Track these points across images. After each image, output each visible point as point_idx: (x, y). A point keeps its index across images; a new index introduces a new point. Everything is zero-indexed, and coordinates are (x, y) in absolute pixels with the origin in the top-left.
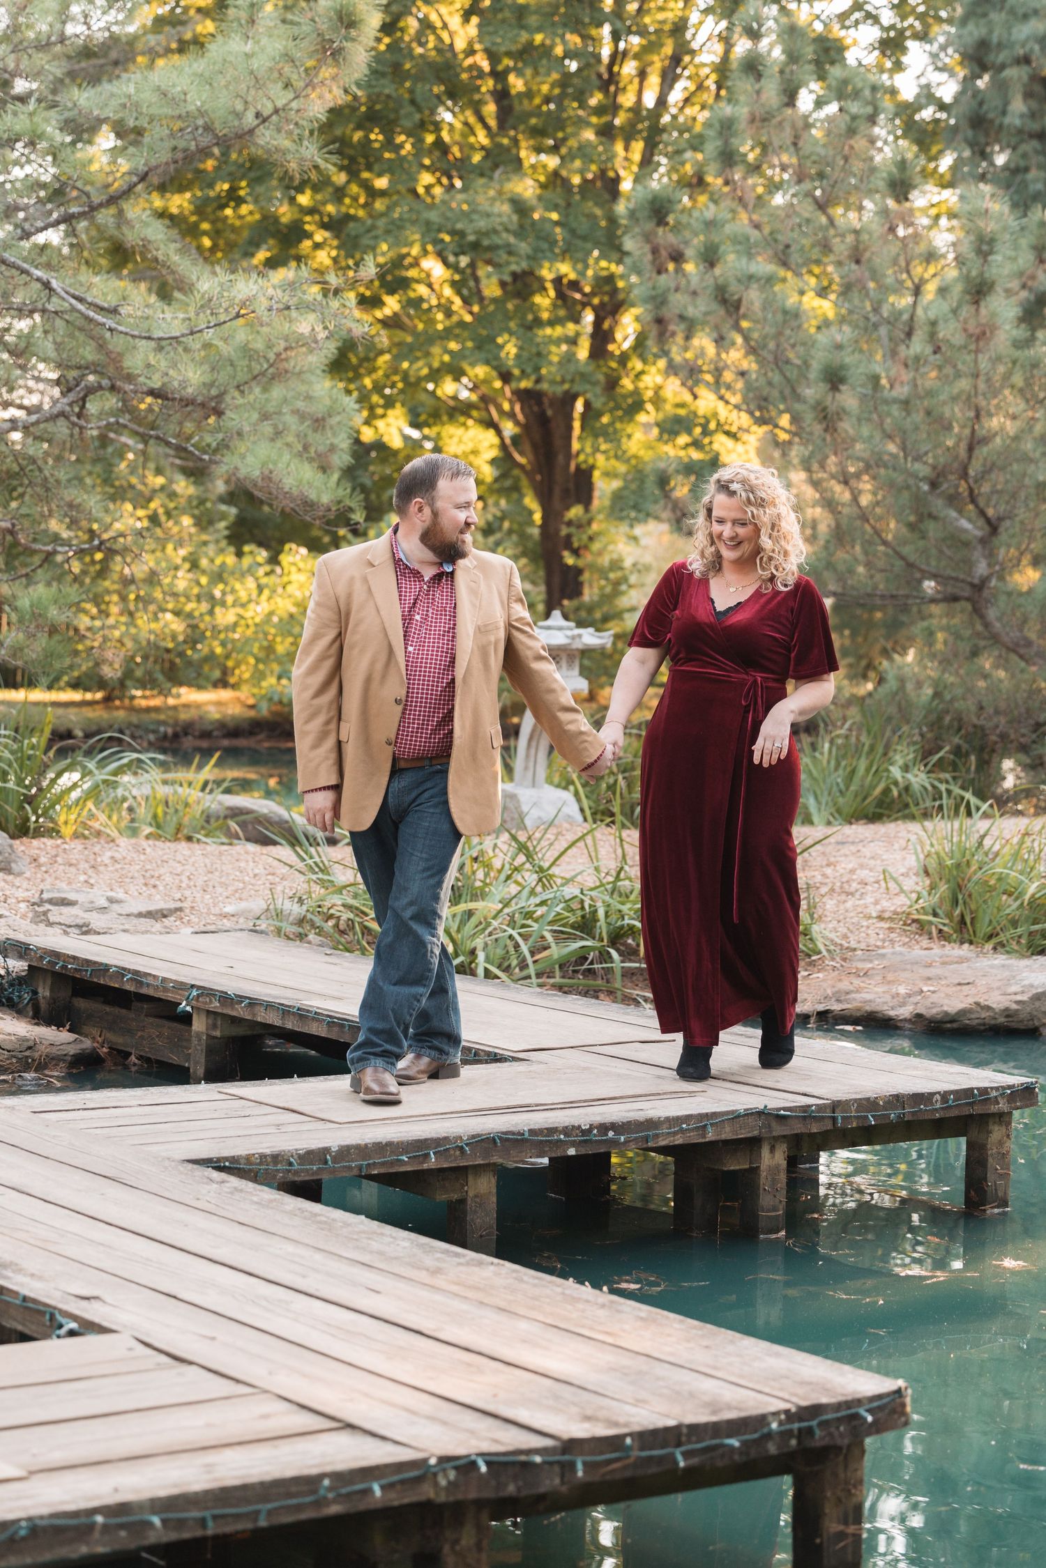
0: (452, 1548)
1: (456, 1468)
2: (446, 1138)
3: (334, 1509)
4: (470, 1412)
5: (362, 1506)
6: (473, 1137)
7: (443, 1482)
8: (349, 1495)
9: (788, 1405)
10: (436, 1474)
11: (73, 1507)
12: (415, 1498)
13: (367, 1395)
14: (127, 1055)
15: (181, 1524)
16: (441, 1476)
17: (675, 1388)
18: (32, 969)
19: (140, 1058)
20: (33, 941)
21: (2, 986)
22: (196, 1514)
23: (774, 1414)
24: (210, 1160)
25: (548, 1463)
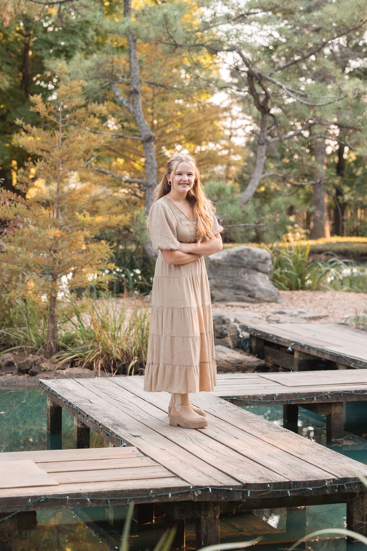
0: (205, 518)
1: (201, 490)
2: (321, 392)
3: (155, 501)
4: (224, 474)
5: (165, 501)
6: (332, 392)
7: (197, 495)
8: (161, 496)
9: (335, 477)
10: (194, 492)
11: (61, 493)
12: (186, 499)
13: (195, 468)
14: (278, 366)
15: (99, 501)
16: (195, 492)
17: (303, 471)
18: (251, 336)
19: (282, 368)
20: (251, 325)
21: (240, 342)
22: (104, 499)
23: (328, 480)
24: (229, 397)
25: (237, 491)
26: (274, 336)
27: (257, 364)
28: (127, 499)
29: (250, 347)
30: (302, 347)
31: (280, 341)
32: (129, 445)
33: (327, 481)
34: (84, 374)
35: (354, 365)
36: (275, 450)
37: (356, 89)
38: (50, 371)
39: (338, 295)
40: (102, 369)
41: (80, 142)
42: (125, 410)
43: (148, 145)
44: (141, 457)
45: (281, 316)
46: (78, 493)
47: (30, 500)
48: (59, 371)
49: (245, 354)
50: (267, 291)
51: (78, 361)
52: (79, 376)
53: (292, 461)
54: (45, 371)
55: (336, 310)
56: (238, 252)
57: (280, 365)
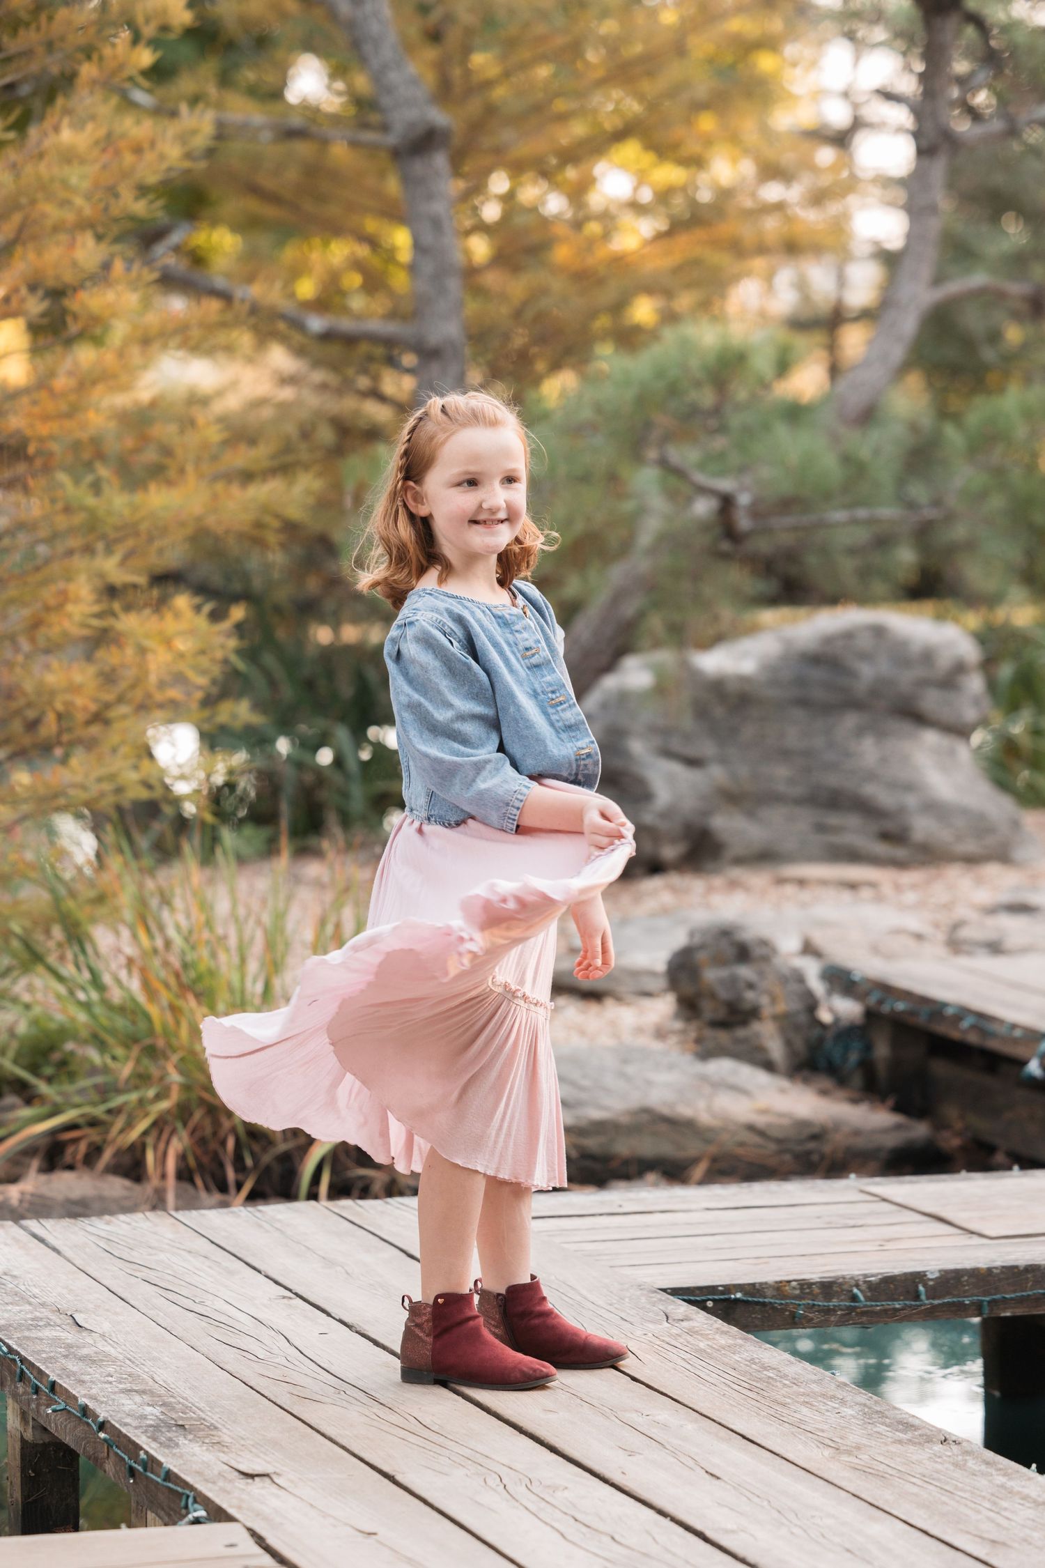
14: (991, 1149)
18: (871, 1015)
20: (867, 966)
21: (821, 1040)
24: (712, 1289)
26: (964, 1012)
27: (891, 1141)
29: (867, 1066)
31: (993, 1035)
32: (218, 1515)
34: (101, 1198)
36: (883, 1529)
40: (184, 1175)
41: (68, 157)
42: (228, 1356)
43: (418, 167)
49: (841, 1094)
50: (965, 812)
51: (75, 1141)
52: (78, 1209)
56: (828, 640)
57: (998, 1139)
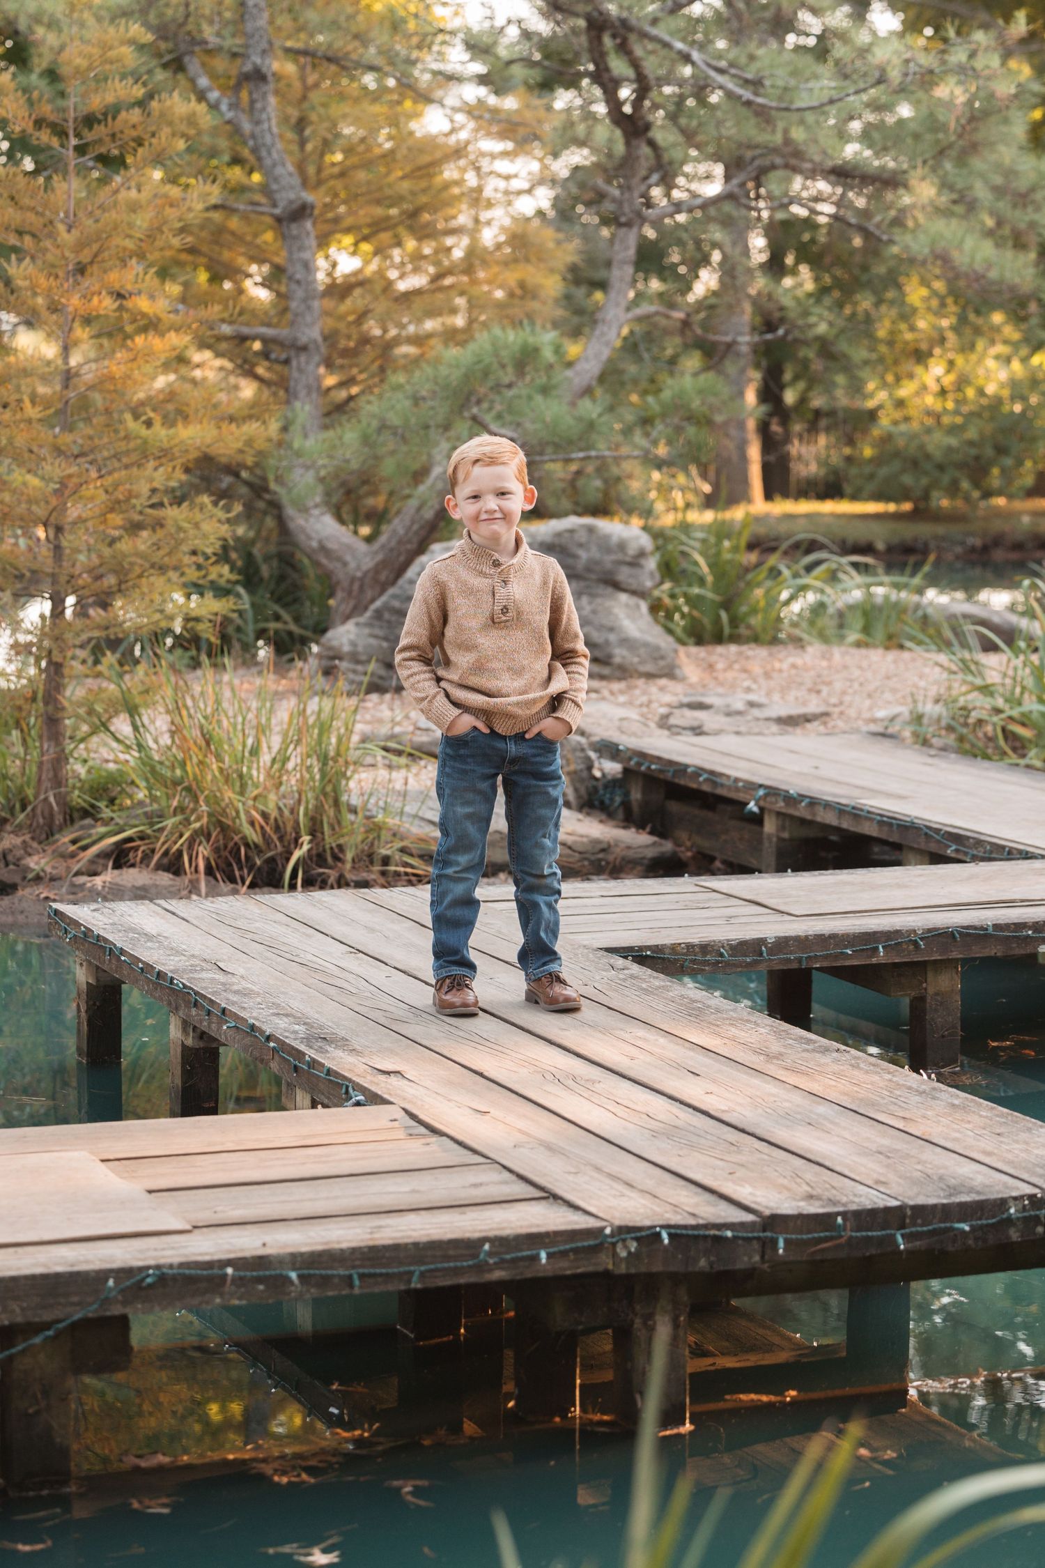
1: (637, 1239)
2: (898, 932)
3: (498, 1275)
4: (693, 1187)
5: (529, 1274)
6: (929, 930)
7: (624, 1254)
8: (514, 1261)
9: (1036, 1191)
10: (614, 1245)
11: (207, 1258)
12: (591, 1269)
13: (598, 1169)
14: (712, 859)
15: (325, 1281)
16: (619, 1246)
17: (930, 1172)
18: (626, 771)
19: (724, 862)
20: (627, 741)
21: (595, 789)
22: (342, 1272)
23: (1015, 1199)
24: (630, 949)
25: (744, 1239)
26: (700, 771)
27: (650, 853)
28: (411, 1273)
29: (626, 805)
30: (790, 800)
31: (722, 785)
32: (375, 1099)
33: (1011, 1203)
34: (156, 886)
35: (957, 851)
37: (907, 61)
38: (53, 879)
39: (837, 653)
40: (209, 871)
41: (134, 207)
42: (332, 991)
43: (294, 229)
44: (424, 1136)
45: (701, 715)
46: (261, 1258)
47: (111, 1283)
48: (82, 879)
49: (613, 823)
50: (646, 645)
53: (886, 1142)
54: (38, 879)
55: (847, 699)
56: (559, 535)
57: (717, 854)
